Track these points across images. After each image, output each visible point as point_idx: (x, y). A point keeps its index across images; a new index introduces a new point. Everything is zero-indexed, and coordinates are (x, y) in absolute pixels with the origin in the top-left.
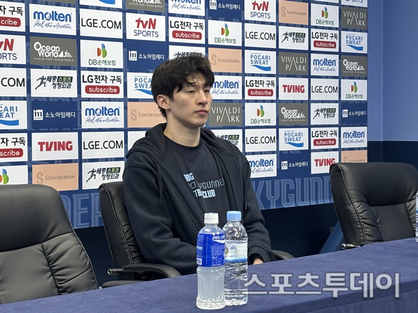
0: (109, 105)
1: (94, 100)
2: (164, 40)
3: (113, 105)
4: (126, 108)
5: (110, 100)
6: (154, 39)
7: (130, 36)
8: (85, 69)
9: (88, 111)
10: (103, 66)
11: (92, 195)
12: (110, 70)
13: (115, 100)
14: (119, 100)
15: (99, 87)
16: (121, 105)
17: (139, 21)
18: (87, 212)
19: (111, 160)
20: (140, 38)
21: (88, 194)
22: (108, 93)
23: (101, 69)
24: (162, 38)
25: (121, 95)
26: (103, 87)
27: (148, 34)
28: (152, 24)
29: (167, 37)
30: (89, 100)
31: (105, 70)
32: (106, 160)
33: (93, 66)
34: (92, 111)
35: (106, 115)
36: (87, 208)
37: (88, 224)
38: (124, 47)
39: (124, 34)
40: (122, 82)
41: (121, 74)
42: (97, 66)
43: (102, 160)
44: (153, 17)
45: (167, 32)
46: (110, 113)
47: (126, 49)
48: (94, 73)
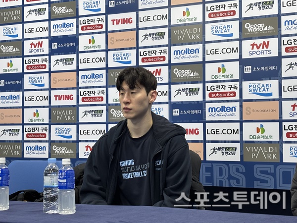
0: (226, 105)
1: (215, 102)
2: (277, 55)
3: (231, 105)
4: (241, 106)
5: (228, 101)
7: (245, 56)
8: (208, 82)
9: (211, 109)
10: (223, 79)
11: (214, 165)
12: (228, 81)
13: (232, 101)
14: (236, 101)
15: (219, 93)
17: (253, 45)
19: (229, 142)
20: (255, 56)
21: (211, 164)
22: (227, 97)
23: (221, 81)
24: (275, 54)
25: (237, 97)
26: (222, 93)
27: (261, 53)
28: (266, 45)
29: (280, 53)
30: (211, 102)
31: (224, 81)
32: (225, 142)
33: (215, 80)
34: (213, 109)
35: (225, 111)
36: (210, 173)
37: (211, 183)
39: (241, 56)
40: (238, 88)
41: (238, 83)
43: (221, 142)
45: (280, 49)
47: (242, 66)
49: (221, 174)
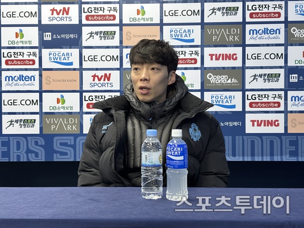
0: (25, 73)
1: (12, 70)
2: (77, 23)
3: (30, 73)
4: (41, 75)
5: (26, 70)
6: (68, 23)
7: (45, 21)
8: (4, 48)
9: (7, 78)
10: (21, 45)
11: (11, 138)
12: (26, 48)
13: (31, 70)
14: (35, 70)
15: (17, 60)
16: (37, 73)
17: (53, 10)
18: (6, 150)
19: (27, 113)
20: (55, 22)
21: (7, 138)
22: (25, 64)
23: (18, 48)
24: (75, 21)
25: (37, 66)
26: (20, 60)
27: (61, 19)
28: (66, 11)
29: (80, 21)
30: (8, 70)
31: (22, 48)
32: (23, 113)
33: (11, 45)
34: (11, 78)
35: (23, 81)
36: (6, 148)
37: (8, 159)
38: (39, 30)
39: (40, 21)
40: (38, 56)
41: (37, 51)
42: (15, 45)
43: (19, 113)
44: (66, 6)
45: (80, 16)
46: (27, 80)
47: (41, 32)
48: (12, 51)
49: (18, 148)
